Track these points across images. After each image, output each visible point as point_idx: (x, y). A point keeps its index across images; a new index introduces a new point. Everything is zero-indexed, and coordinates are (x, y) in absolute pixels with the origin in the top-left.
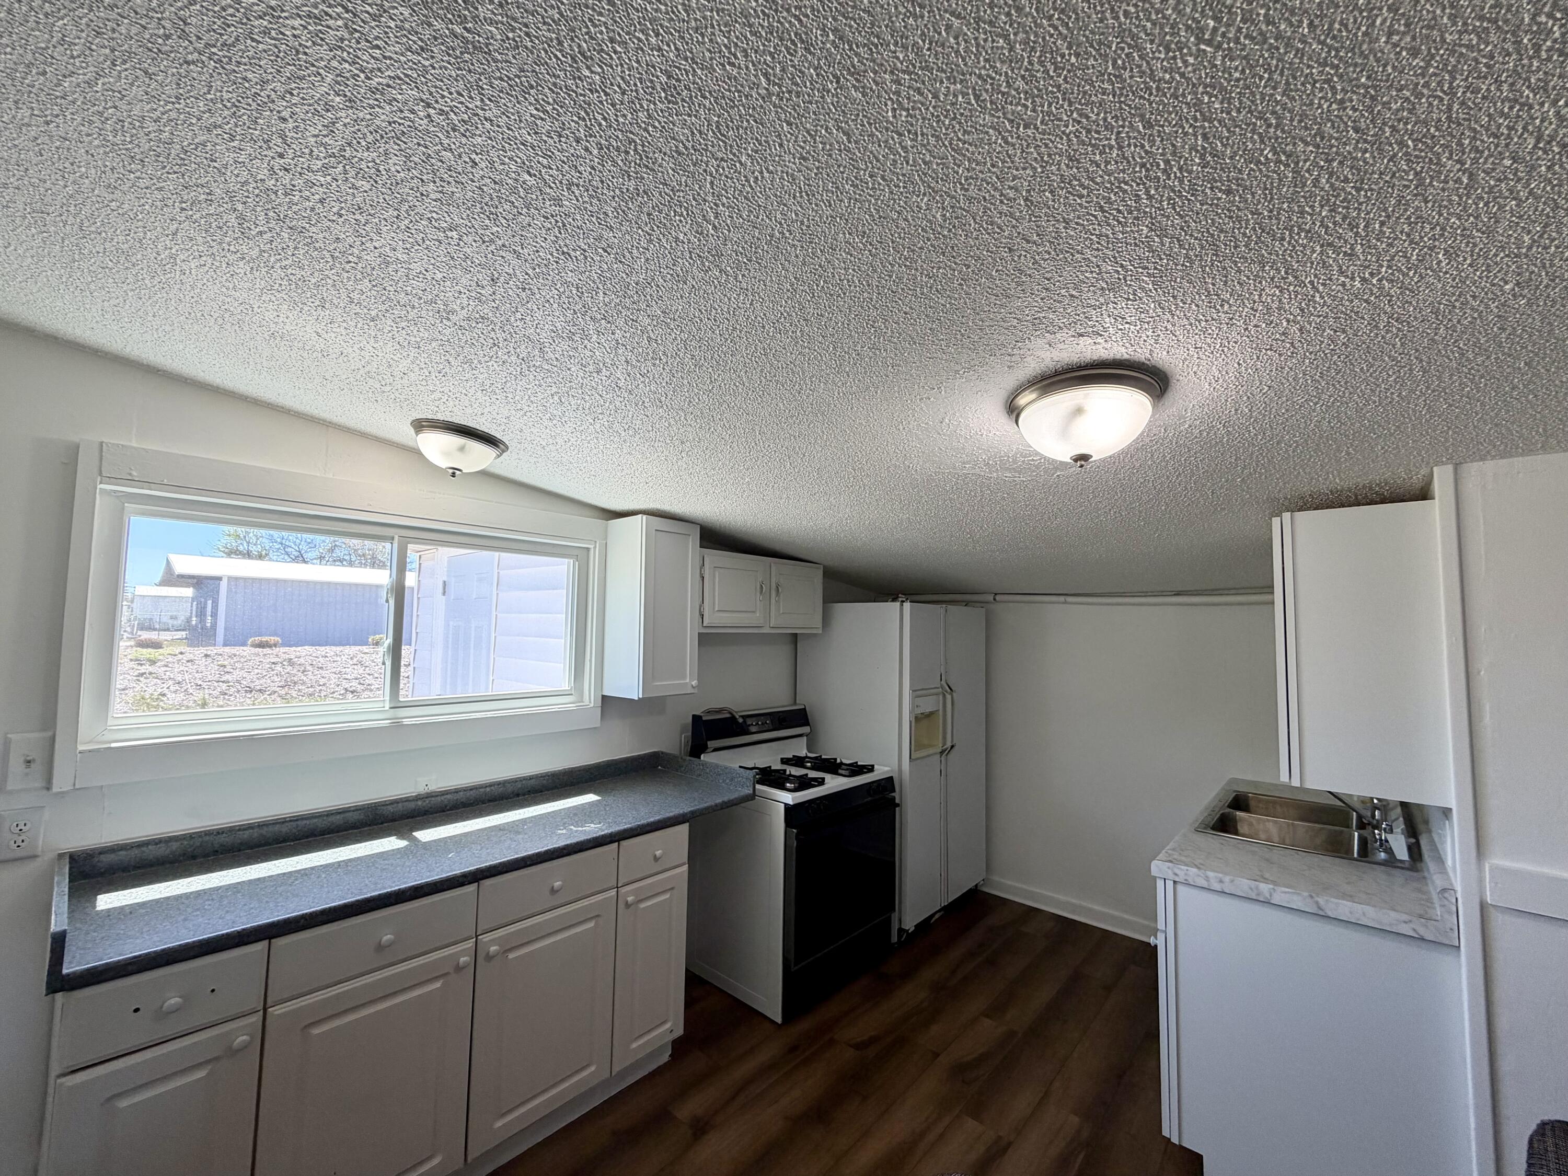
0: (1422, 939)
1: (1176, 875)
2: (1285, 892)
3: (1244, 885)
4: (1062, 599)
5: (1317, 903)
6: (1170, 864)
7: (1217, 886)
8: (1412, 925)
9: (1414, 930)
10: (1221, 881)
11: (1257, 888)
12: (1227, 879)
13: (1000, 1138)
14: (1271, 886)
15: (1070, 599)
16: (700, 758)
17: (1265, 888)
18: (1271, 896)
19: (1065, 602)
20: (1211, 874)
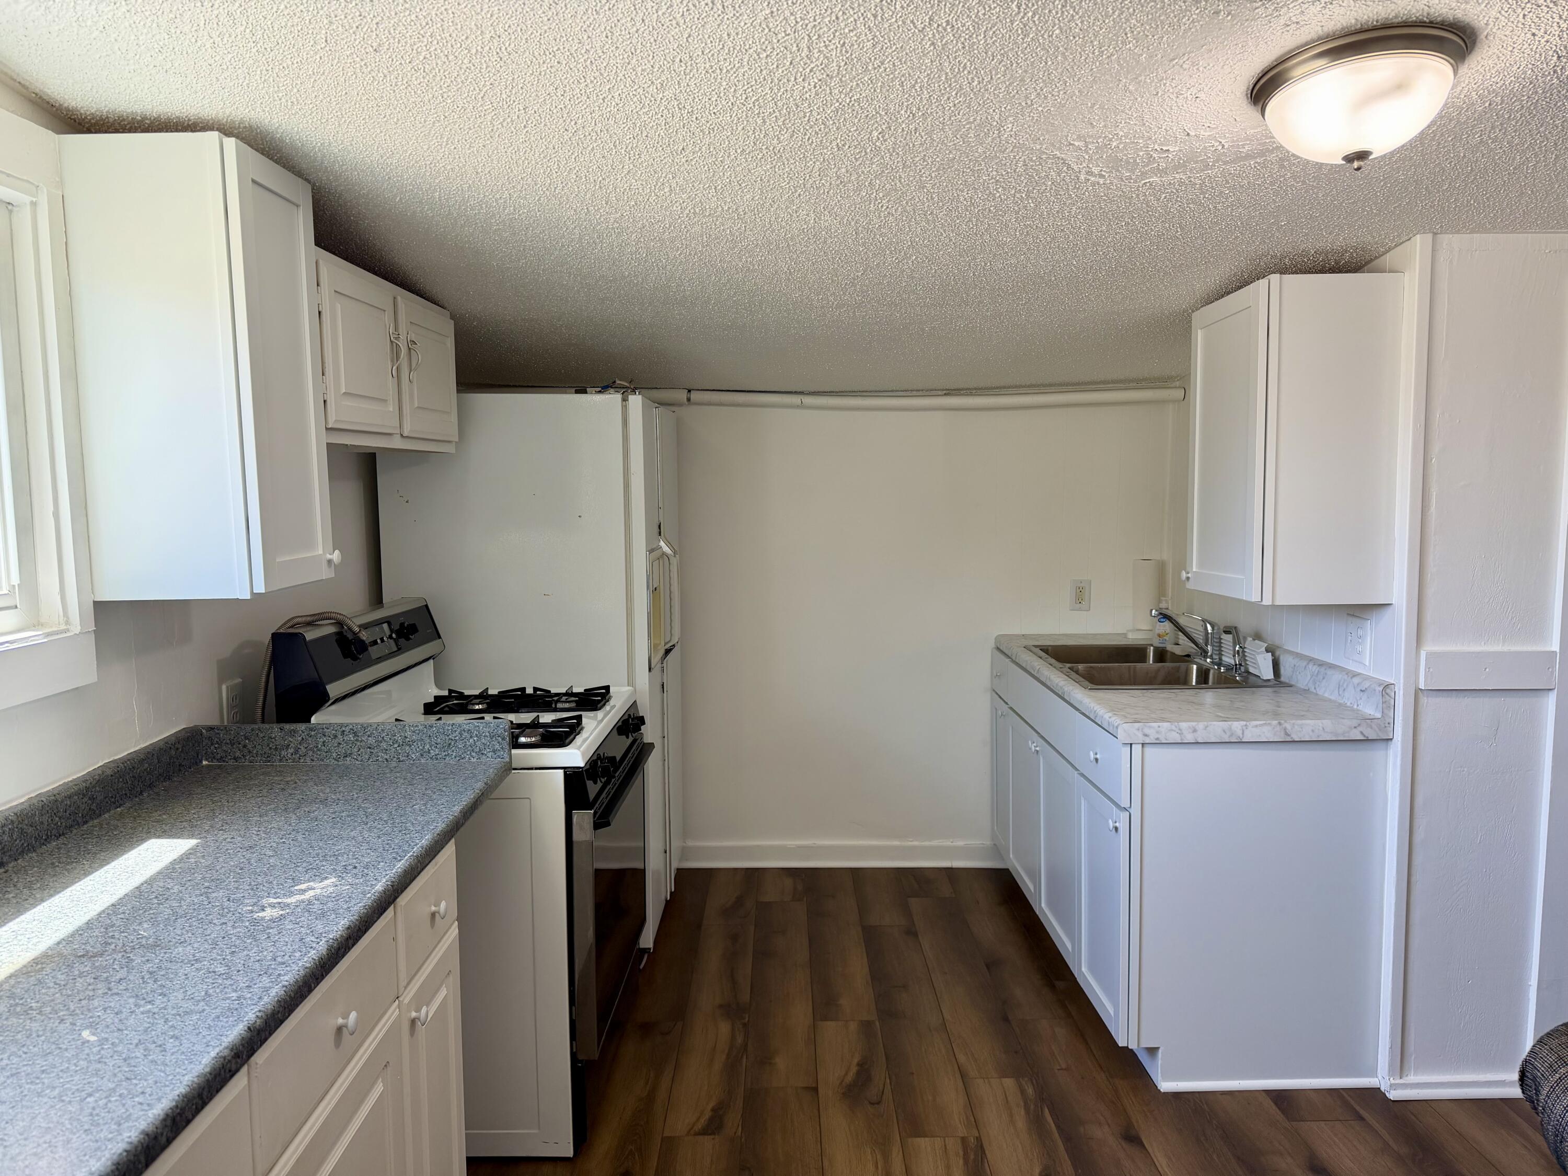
0: (1367, 740)
1: (1146, 735)
2: (1256, 726)
3: (1216, 729)
4: (795, 399)
5: (1285, 729)
6: (1137, 725)
7: (1189, 738)
8: (1360, 729)
9: (1362, 733)
10: (1195, 731)
11: (1230, 729)
12: (1201, 726)
13: (964, 1140)
14: (1244, 723)
15: (808, 400)
16: (310, 721)
17: (1237, 726)
18: (1243, 734)
19: (802, 406)
20: (1184, 725)
